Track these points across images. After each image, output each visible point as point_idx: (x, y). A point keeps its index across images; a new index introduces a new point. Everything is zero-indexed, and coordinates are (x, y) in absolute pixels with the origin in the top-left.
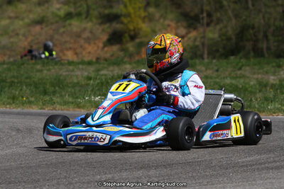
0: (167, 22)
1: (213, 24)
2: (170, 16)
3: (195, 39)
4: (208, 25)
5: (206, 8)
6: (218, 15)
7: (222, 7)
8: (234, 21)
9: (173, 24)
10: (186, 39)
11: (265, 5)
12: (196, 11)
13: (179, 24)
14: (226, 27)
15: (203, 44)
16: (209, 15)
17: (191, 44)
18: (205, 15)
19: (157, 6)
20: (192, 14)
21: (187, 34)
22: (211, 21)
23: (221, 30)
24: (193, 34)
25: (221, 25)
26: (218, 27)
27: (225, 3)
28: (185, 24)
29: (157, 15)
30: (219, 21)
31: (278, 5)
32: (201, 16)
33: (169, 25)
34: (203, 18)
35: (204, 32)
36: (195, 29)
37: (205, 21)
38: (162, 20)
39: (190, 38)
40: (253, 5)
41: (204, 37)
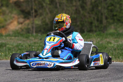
0: (13, 15)
1: (38, 16)
2: (15, 12)
3: (28, 25)
4: (35, 17)
5: (34, 7)
6: (41, 11)
7: (42, 7)
8: (49, 15)
9: (16, 16)
10: (23, 24)
11: (66, 6)
12: (28, 9)
13: (19, 16)
14: (45, 18)
15: (33, 27)
16: (36, 11)
17: (26, 27)
18: (33, 11)
19: (7, 6)
20: (26, 11)
21: (24, 21)
22: (37, 15)
23: (42, 19)
24: (27, 22)
25: (42, 17)
26: (41, 18)
27: (44, 5)
28: (23, 16)
29: (7, 11)
30: (41, 14)
31: (73, 6)
32: (31, 12)
33: (14, 17)
34: (32, 13)
35: (33, 20)
36: (28, 19)
37: (34, 14)
38: (10, 14)
39: (25, 24)
40: (60, 6)
41: (33, 23)
